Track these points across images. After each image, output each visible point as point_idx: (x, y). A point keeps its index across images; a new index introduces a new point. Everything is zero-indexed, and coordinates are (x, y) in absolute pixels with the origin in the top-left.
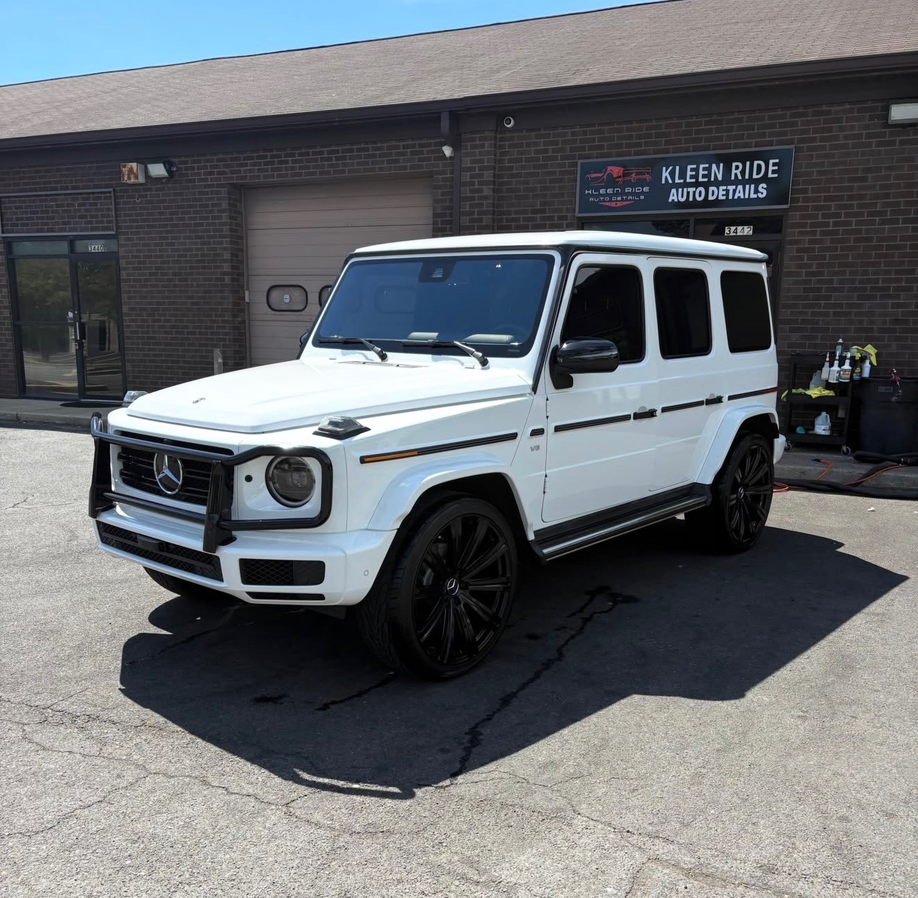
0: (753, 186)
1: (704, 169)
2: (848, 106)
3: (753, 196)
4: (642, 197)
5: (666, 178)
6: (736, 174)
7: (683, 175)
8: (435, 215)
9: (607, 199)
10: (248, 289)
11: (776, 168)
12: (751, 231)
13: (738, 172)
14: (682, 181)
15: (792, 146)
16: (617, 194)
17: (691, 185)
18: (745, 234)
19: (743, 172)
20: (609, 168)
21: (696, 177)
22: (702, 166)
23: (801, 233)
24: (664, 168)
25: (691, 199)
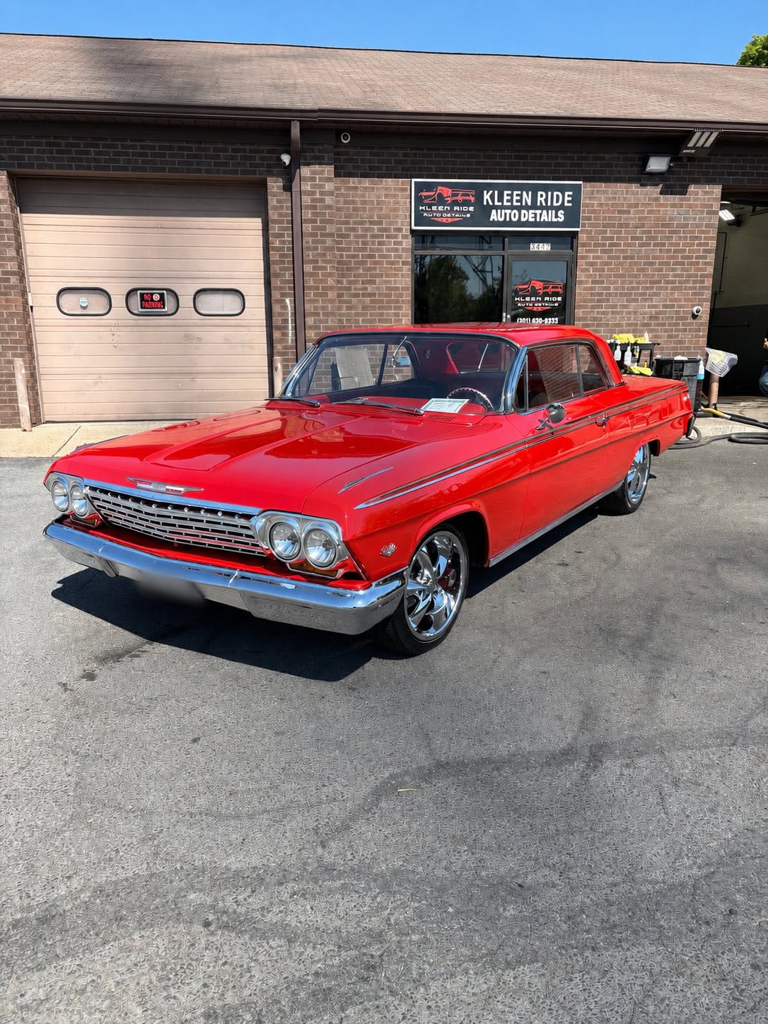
0: (554, 212)
1: (517, 195)
2: (617, 155)
3: (554, 220)
4: (468, 215)
5: (487, 200)
6: (541, 201)
7: (501, 199)
9: (439, 215)
10: (30, 292)
11: (570, 199)
12: (550, 248)
13: (543, 199)
14: (500, 204)
15: (581, 182)
16: (447, 211)
17: (507, 208)
18: (545, 250)
19: (546, 200)
20: (439, 188)
21: (511, 201)
22: (515, 193)
23: (588, 251)
24: (485, 192)
25: (508, 219)
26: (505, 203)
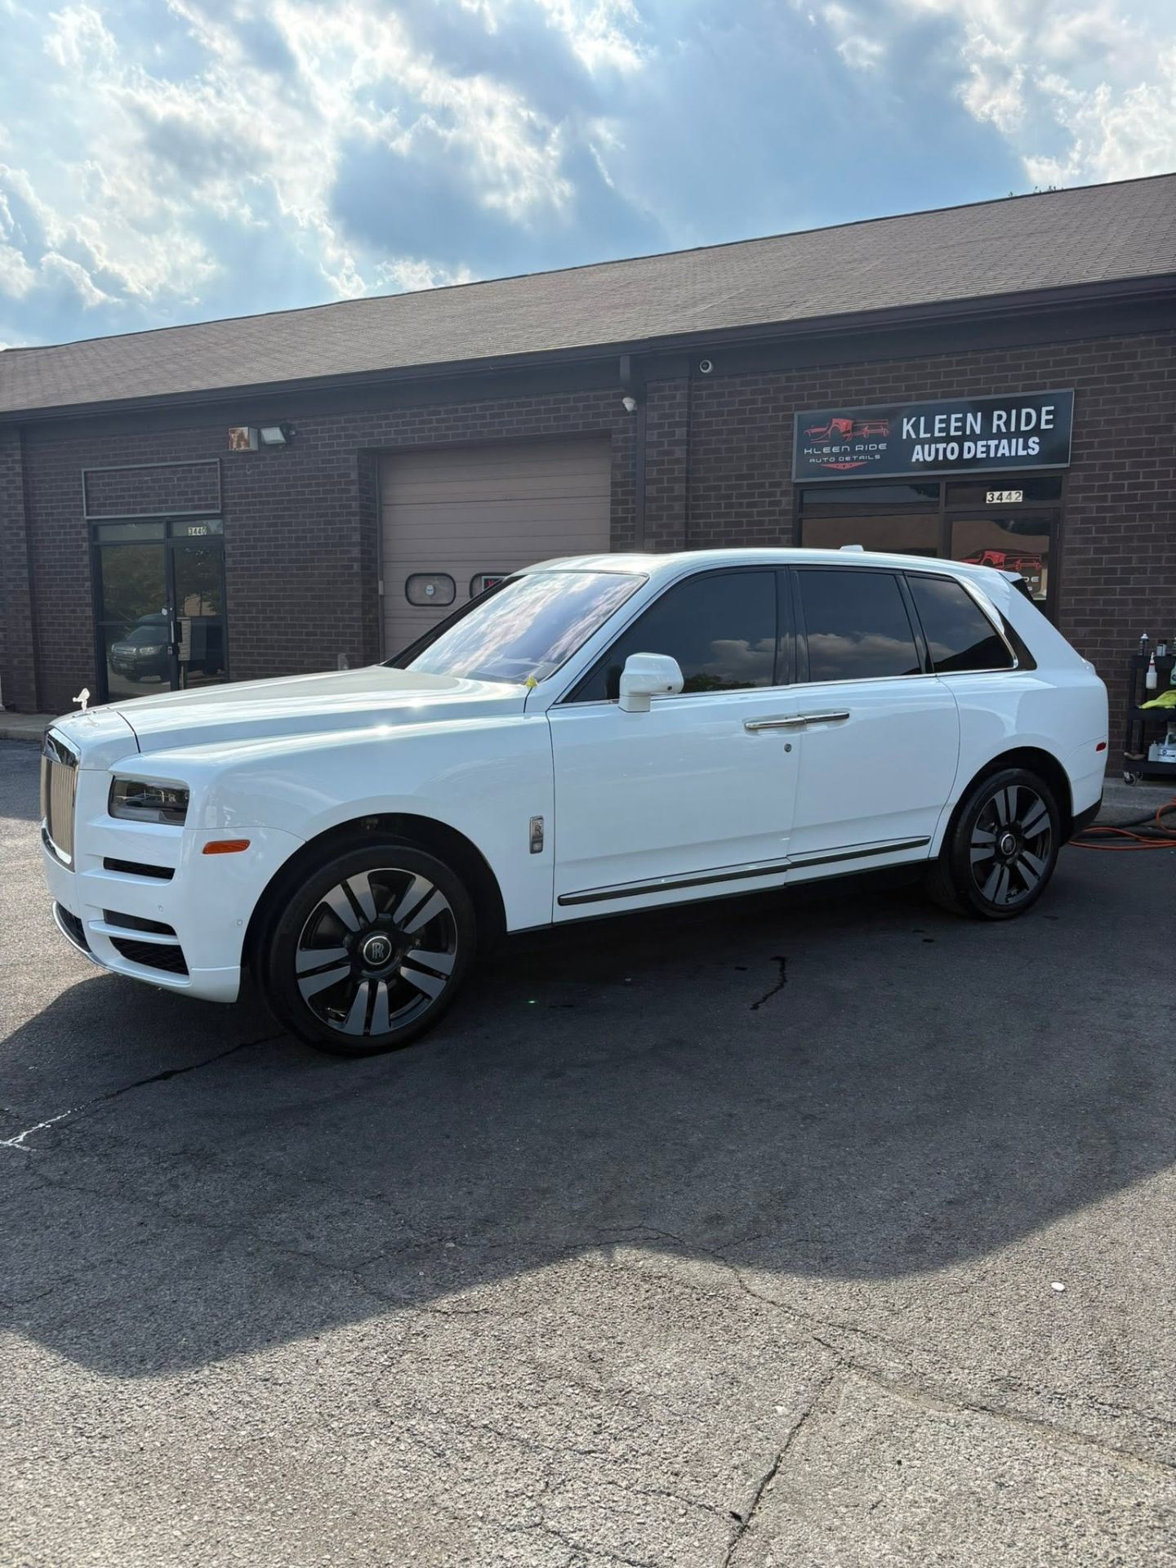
0: (1021, 441)
1: (957, 420)
2: (1144, 338)
3: (1021, 453)
4: (877, 457)
5: (908, 431)
6: (998, 426)
7: (929, 428)
8: (614, 484)
9: (833, 459)
10: (382, 579)
11: (1051, 417)
12: (1021, 498)
13: (1001, 423)
14: (929, 435)
15: (1072, 389)
16: (845, 453)
17: (940, 440)
18: (1013, 501)
19: (1007, 423)
20: (834, 421)
21: (947, 430)
22: (953, 417)
23: (1086, 499)
24: (905, 420)
25: (941, 458)
26: (937, 434)
